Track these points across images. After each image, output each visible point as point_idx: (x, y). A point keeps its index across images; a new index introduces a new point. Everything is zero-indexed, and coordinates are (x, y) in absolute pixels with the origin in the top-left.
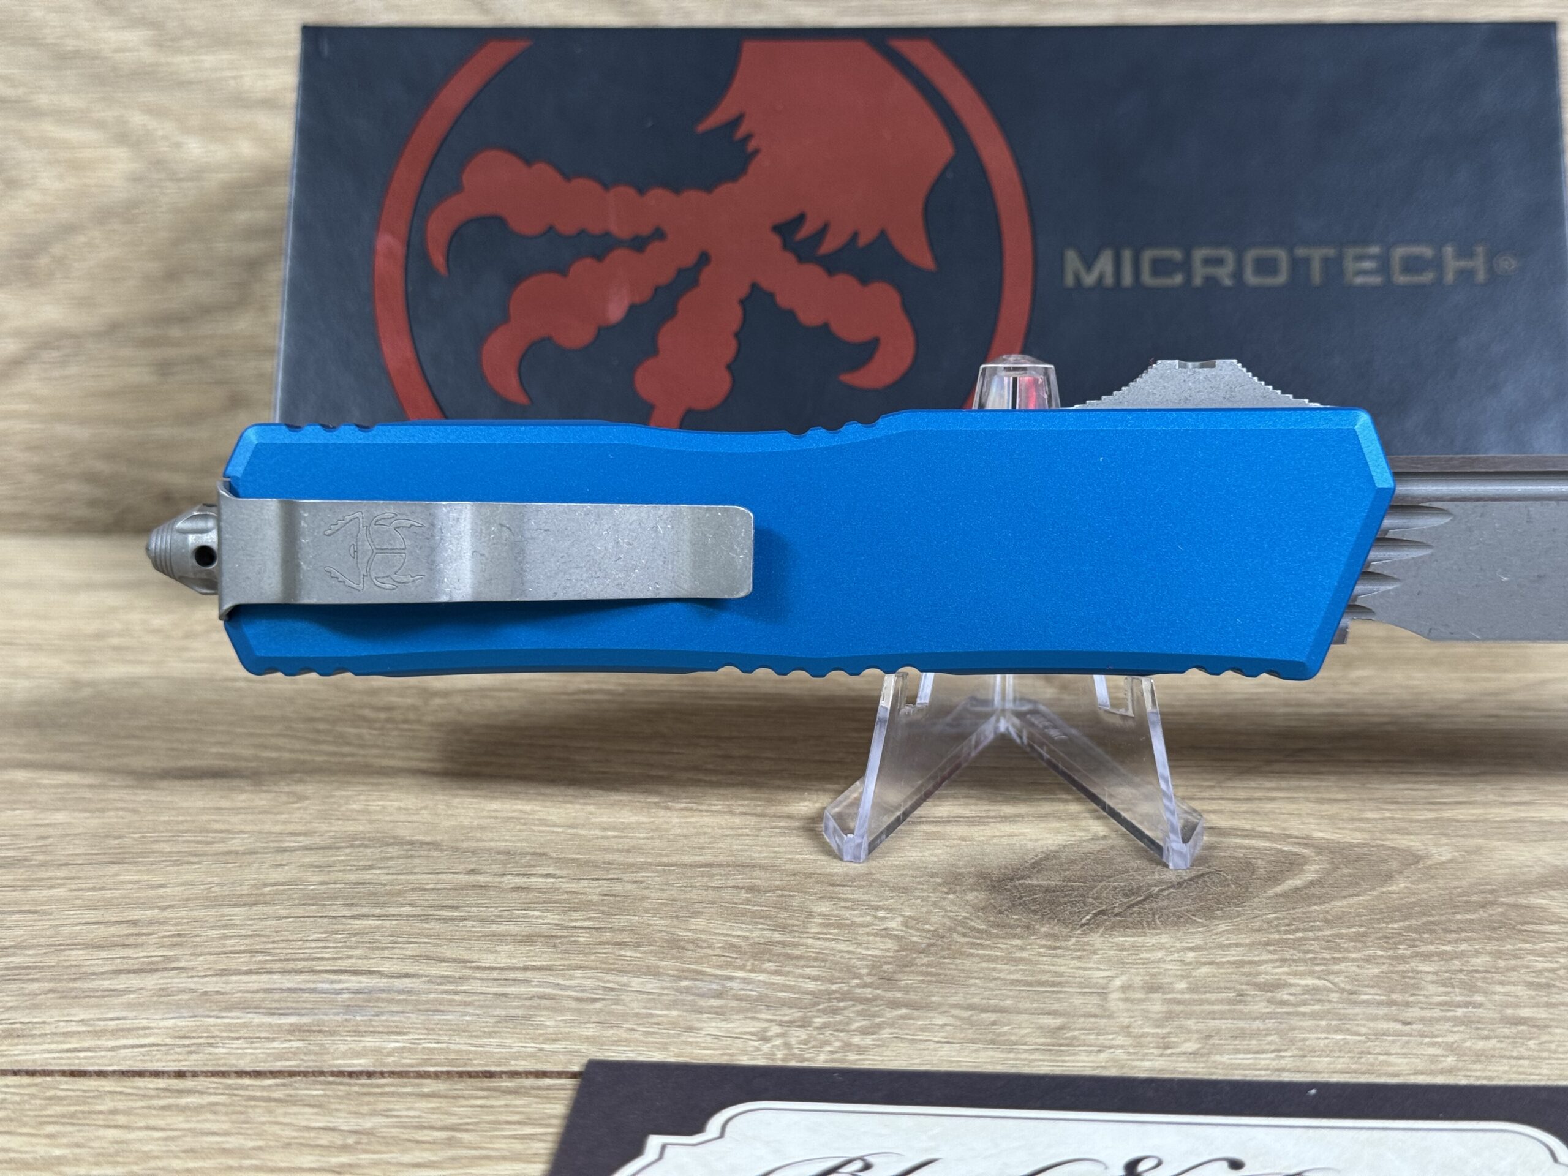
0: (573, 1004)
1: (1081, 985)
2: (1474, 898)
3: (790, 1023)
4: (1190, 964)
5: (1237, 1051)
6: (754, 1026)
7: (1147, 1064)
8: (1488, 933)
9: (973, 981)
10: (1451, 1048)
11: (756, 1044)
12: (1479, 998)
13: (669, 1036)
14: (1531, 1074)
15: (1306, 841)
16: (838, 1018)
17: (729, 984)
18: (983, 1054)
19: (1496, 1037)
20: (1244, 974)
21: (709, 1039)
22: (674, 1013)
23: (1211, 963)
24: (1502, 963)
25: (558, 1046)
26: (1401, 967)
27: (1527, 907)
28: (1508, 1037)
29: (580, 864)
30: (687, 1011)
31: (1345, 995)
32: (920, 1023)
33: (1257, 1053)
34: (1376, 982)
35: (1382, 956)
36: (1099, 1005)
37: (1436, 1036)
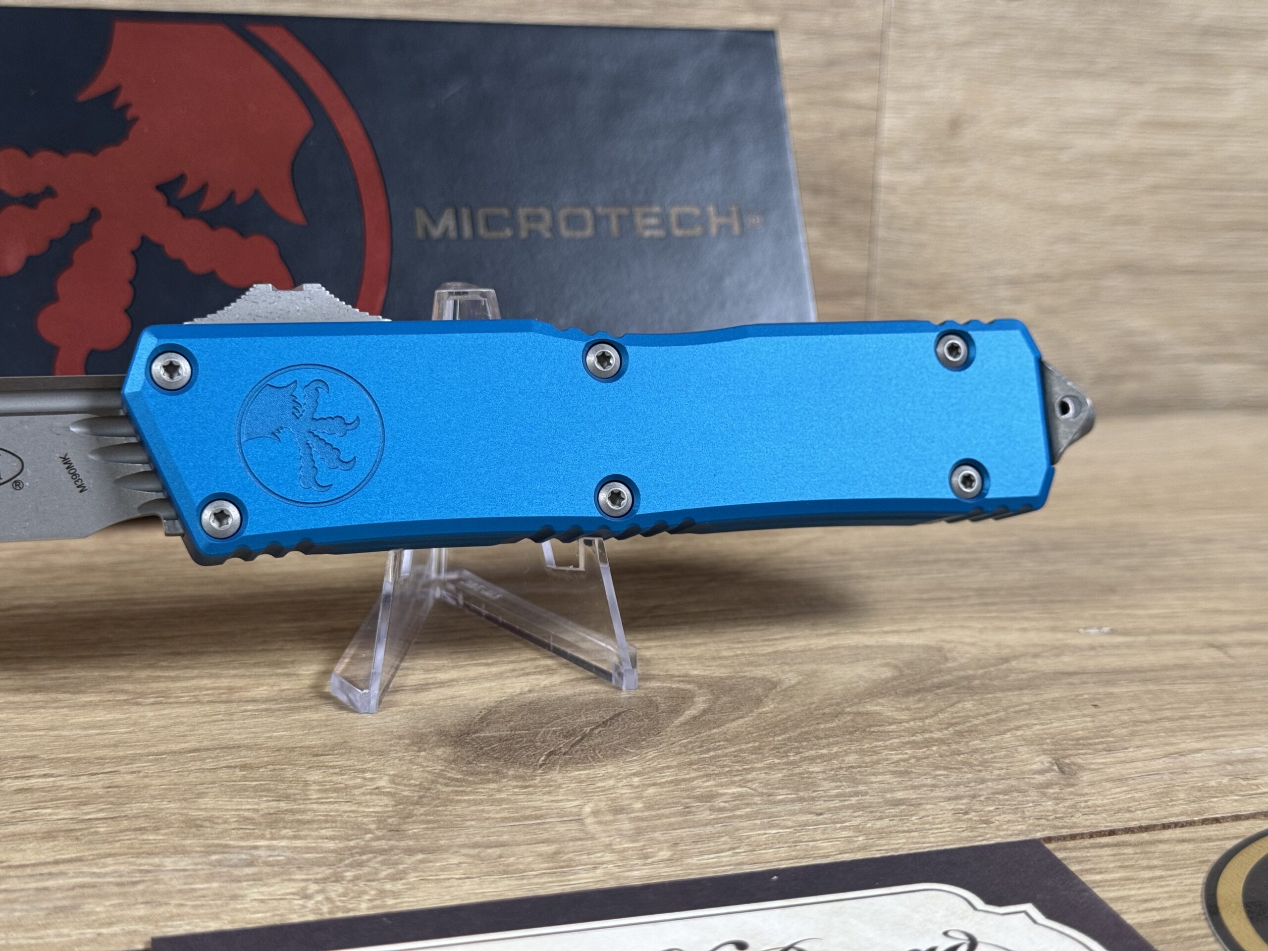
0: (116, 889)
1: (559, 815)
2: (827, 711)
3: (325, 880)
4: (638, 787)
5: (702, 853)
6: (292, 887)
7: (636, 873)
8: (848, 737)
9: (469, 823)
10: (858, 830)
11: (300, 902)
12: (862, 788)
13: (217, 906)
14: (924, 843)
15: (686, 678)
16: (366, 870)
17: (255, 852)
18: (501, 884)
19: (887, 817)
20: (682, 790)
21: (255, 904)
22: (215, 885)
23: (654, 784)
24: (867, 759)
25: (116, 929)
26: (797, 771)
27: (867, 713)
28: (896, 816)
29: (75, 762)
30: (226, 881)
31: (765, 798)
32: (438, 864)
33: (717, 852)
34: (783, 784)
35: (779, 763)
36: (580, 830)
37: (844, 822)
